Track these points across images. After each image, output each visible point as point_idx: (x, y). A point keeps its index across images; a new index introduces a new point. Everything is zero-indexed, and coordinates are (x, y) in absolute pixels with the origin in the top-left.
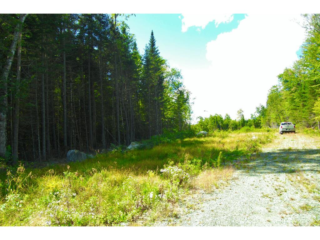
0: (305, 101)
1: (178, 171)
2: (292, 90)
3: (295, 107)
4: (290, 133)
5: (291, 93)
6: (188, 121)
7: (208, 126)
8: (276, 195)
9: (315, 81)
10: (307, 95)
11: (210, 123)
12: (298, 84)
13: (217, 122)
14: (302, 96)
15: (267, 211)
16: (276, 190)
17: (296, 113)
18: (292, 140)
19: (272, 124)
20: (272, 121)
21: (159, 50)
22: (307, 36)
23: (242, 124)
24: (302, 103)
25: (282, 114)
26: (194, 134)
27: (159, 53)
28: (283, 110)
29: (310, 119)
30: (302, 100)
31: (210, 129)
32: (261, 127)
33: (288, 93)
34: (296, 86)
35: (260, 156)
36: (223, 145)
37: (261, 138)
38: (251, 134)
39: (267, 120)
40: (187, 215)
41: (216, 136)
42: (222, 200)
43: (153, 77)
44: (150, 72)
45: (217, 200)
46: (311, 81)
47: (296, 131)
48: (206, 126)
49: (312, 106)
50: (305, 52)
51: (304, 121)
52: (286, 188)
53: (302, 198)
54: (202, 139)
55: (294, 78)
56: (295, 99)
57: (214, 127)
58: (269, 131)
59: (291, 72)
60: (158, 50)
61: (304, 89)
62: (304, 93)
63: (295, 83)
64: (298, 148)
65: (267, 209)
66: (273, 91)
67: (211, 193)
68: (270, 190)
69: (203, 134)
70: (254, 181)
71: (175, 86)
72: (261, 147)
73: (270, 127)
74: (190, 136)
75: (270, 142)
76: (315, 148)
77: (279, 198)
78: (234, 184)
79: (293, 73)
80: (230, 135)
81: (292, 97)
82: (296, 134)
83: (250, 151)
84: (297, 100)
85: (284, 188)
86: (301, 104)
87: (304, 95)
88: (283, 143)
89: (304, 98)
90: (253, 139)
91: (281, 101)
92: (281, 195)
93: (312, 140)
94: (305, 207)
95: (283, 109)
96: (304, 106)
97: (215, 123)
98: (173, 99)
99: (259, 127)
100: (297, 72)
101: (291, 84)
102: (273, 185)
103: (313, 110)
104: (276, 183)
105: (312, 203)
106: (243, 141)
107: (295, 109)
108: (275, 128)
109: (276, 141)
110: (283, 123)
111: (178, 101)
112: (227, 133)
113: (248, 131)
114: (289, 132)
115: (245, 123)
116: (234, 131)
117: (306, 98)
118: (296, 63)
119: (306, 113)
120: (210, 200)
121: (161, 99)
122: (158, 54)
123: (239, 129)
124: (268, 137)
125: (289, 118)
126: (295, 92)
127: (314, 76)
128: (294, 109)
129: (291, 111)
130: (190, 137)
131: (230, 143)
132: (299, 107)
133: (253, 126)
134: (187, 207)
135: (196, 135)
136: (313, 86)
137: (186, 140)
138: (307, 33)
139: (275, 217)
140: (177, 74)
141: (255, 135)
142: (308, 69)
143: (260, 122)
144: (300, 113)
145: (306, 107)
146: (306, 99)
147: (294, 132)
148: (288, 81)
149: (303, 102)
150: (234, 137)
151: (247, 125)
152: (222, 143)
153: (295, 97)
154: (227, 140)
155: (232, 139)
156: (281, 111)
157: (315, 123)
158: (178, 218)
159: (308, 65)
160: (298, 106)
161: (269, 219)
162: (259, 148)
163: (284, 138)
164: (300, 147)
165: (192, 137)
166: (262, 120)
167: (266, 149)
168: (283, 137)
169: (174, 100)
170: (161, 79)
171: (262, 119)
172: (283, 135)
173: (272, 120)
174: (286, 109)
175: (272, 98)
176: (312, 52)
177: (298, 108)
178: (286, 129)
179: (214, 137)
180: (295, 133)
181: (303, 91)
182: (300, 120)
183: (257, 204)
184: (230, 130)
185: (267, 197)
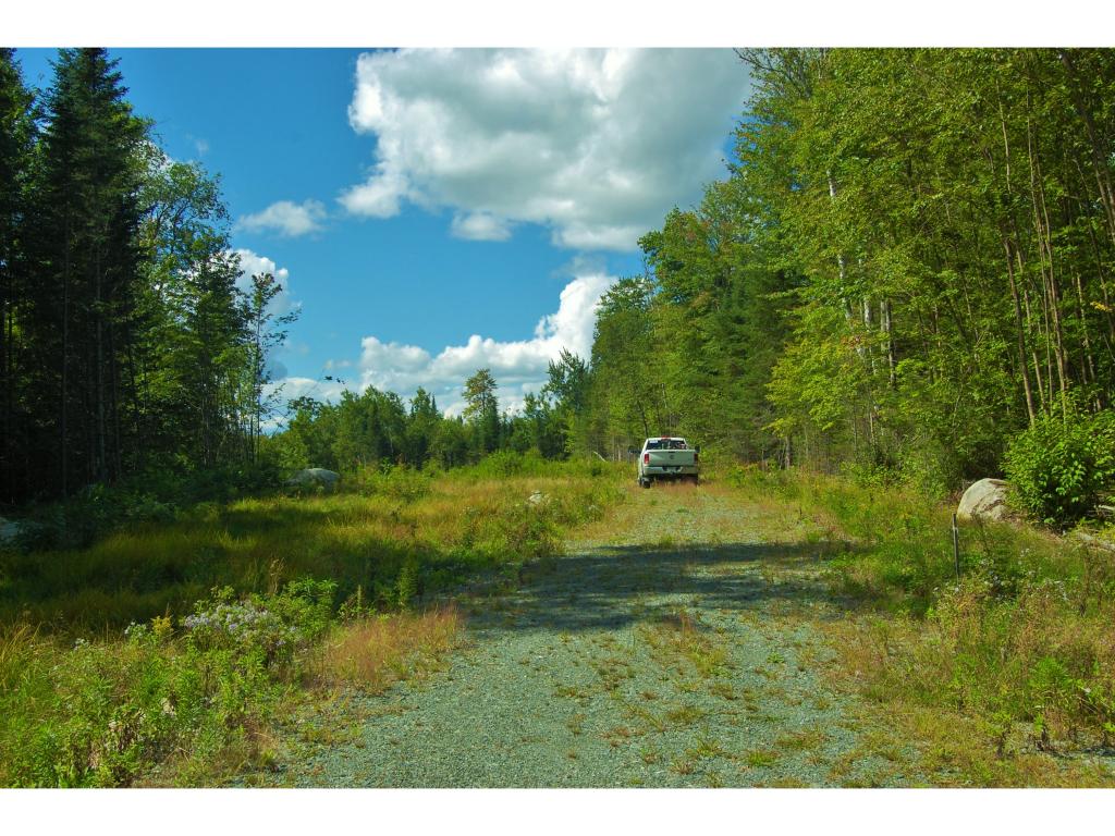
0: (742, 353)
1: (256, 621)
2: (697, 302)
3: (703, 376)
4: (678, 481)
5: (691, 316)
6: (246, 419)
7: (333, 446)
8: (600, 688)
9: (781, 273)
10: (749, 329)
11: (343, 430)
12: (720, 282)
13: (377, 427)
14: (730, 330)
15: (567, 732)
16: (602, 673)
17: (709, 401)
18: (679, 511)
19: (612, 441)
20: (615, 429)
21: (123, 75)
22: (758, 92)
23: (488, 439)
24: (729, 361)
25: (654, 401)
26: (276, 480)
27: (125, 90)
28: (657, 387)
29: (756, 428)
30: (730, 347)
31: (343, 457)
32: (568, 455)
33: (679, 314)
34: (712, 289)
35: (554, 569)
36: (414, 527)
37: (563, 501)
38: (523, 486)
39: (592, 427)
40: (309, 761)
41: (376, 491)
42: (421, 713)
43: (87, 204)
44: (79, 176)
45: (405, 712)
46: (766, 274)
47: (701, 477)
48: (327, 444)
49: (767, 377)
50: (750, 157)
51: (737, 436)
52: (635, 667)
53: (678, 690)
54: (317, 505)
55: (704, 255)
56: (705, 341)
57: (364, 448)
58: (600, 473)
59: (695, 229)
60: (118, 77)
61: (741, 304)
62: (740, 321)
63: (706, 277)
64: (694, 541)
65: (570, 727)
66: (622, 300)
67: (384, 693)
68: (583, 676)
69: (318, 483)
70: (531, 653)
71: (190, 251)
72: (562, 539)
73: (605, 456)
74: (258, 488)
75: (599, 517)
76: (753, 538)
77: (609, 695)
78: (463, 664)
79: (702, 233)
80: (435, 485)
81: (694, 334)
82: (699, 489)
83: (519, 551)
84: (711, 347)
85: (626, 668)
86: (725, 365)
87: (737, 327)
88: (646, 520)
89: (739, 341)
90: (532, 505)
91: (651, 348)
92: (616, 686)
93: (750, 512)
94: (684, 715)
95: (657, 379)
96: (737, 372)
97: (369, 432)
98: (179, 310)
99: (561, 455)
100: (719, 231)
101: (694, 278)
102: (595, 661)
103: (767, 391)
104: (603, 654)
105: (705, 704)
106: (494, 512)
107: (704, 385)
108: (623, 458)
109: (621, 515)
110: (654, 440)
111: (199, 322)
112: (422, 477)
113: (511, 469)
114: (673, 478)
115: (501, 436)
116: (452, 471)
117: (746, 340)
118: (713, 191)
119: (744, 402)
120: (380, 716)
121: (121, 312)
122: (117, 93)
123: (476, 460)
124: (590, 498)
125: (678, 418)
126: (707, 311)
127: (778, 255)
128: (699, 384)
129: (688, 390)
130: (256, 492)
131: (436, 522)
132: (719, 378)
133: (535, 450)
134: (306, 740)
135: (287, 485)
136: (772, 296)
137: (242, 505)
138: (759, 78)
139: (593, 746)
140: (204, 194)
141: (539, 489)
142: (757, 221)
143: (562, 431)
144: (720, 402)
145: (745, 379)
146: (744, 346)
147: (694, 478)
148: (682, 266)
149: (733, 355)
150: (454, 498)
151: (508, 445)
152: (406, 522)
153: (704, 335)
154: (425, 510)
155: (447, 504)
156: (651, 390)
157: (775, 445)
158: (278, 771)
159: (757, 205)
160: (716, 374)
161: (576, 750)
162: (555, 540)
163: (654, 503)
164: (703, 536)
165: (271, 496)
166: (571, 426)
167: (578, 543)
168: (650, 500)
169: (182, 320)
170: (127, 215)
171: (571, 421)
172: (651, 489)
173: (611, 428)
174: (669, 381)
175: (617, 331)
176: (775, 158)
177: (713, 379)
178: (665, 467)
179: (366, 495)
180: (696, 483)
181: (736, 310)
182: (721, 432)
183: (538, 716)
184: (432, 465)
185: (573, 695)
